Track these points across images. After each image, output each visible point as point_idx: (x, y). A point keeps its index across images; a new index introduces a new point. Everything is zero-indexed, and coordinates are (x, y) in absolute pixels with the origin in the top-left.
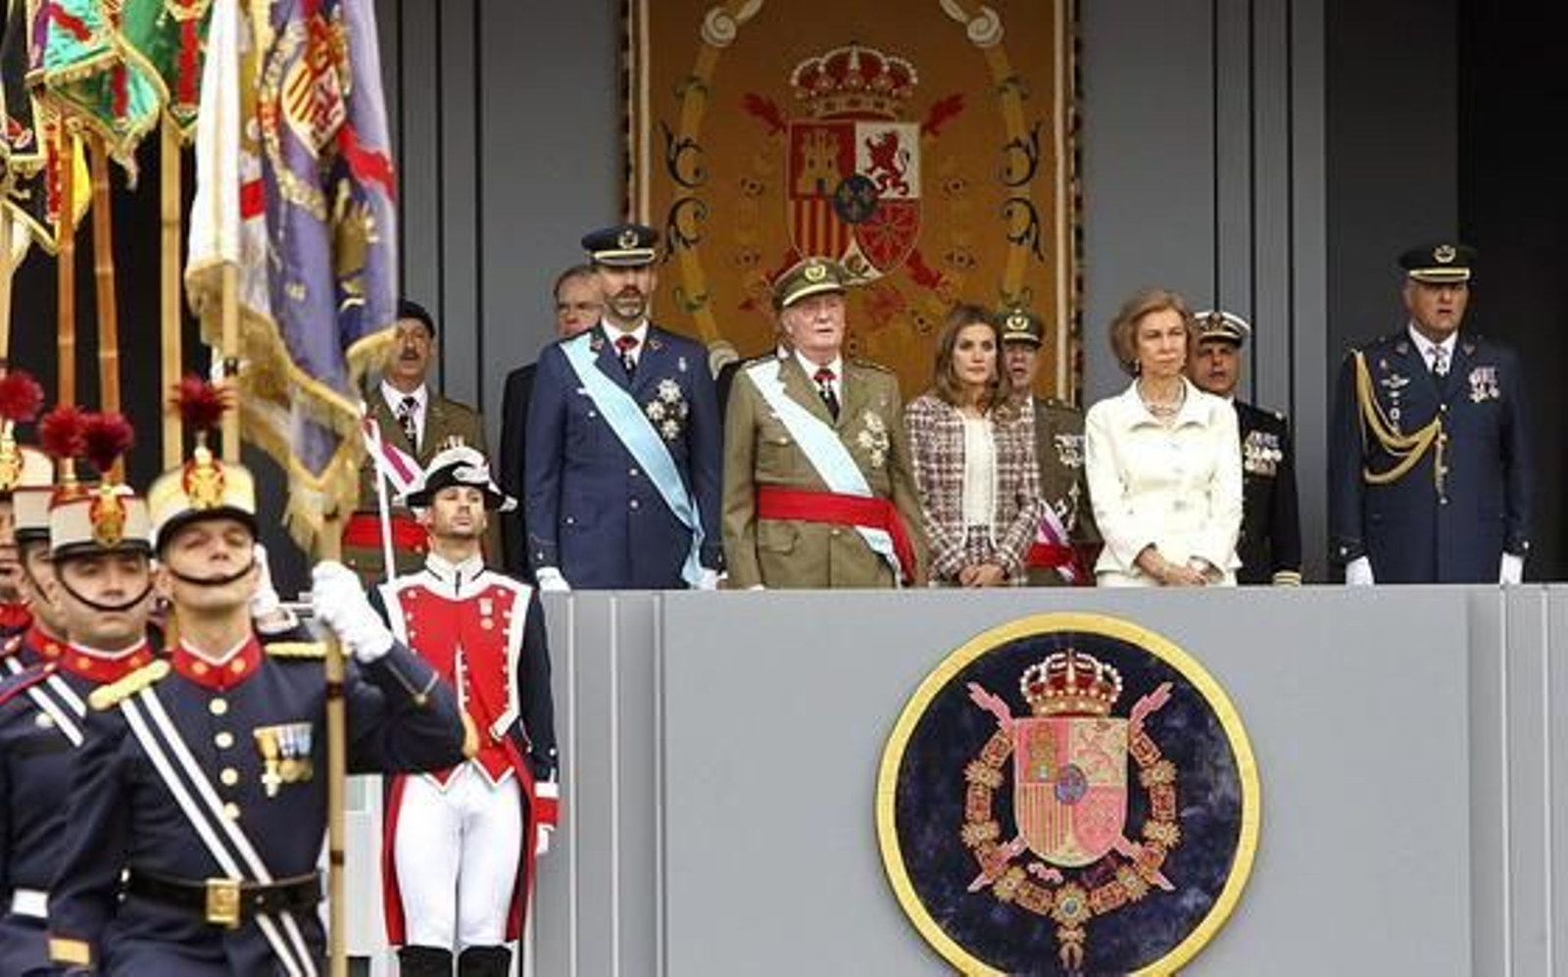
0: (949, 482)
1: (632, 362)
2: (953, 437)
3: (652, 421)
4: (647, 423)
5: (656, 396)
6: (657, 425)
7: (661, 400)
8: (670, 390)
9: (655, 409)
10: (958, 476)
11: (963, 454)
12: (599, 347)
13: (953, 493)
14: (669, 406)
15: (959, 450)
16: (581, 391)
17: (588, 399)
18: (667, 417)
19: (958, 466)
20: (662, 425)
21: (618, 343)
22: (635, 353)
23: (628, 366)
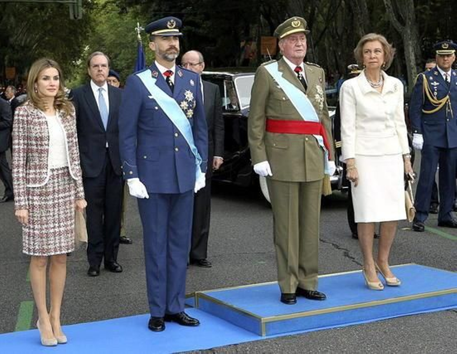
0: (41, 150)
1: (172, 83)
2: (43, 127)
3: (183, 110)
4: (182, 111)
5: (184, 99)
6: (185, 112)
7: (186, 100)
8: (189, 95)
9: (184, 104)
10: (47, 147)
11: (49, 137)
12: (156, 76)
13: (43, 155)
14: (189, 103)
15: (46, 135)
16: (150, 97)
17: (154, 100)
18: (189, 108)
19: (46, 142)
20: (187, 112)
21: (164, 74)
22: (172, 78)
23: (171, 84)
